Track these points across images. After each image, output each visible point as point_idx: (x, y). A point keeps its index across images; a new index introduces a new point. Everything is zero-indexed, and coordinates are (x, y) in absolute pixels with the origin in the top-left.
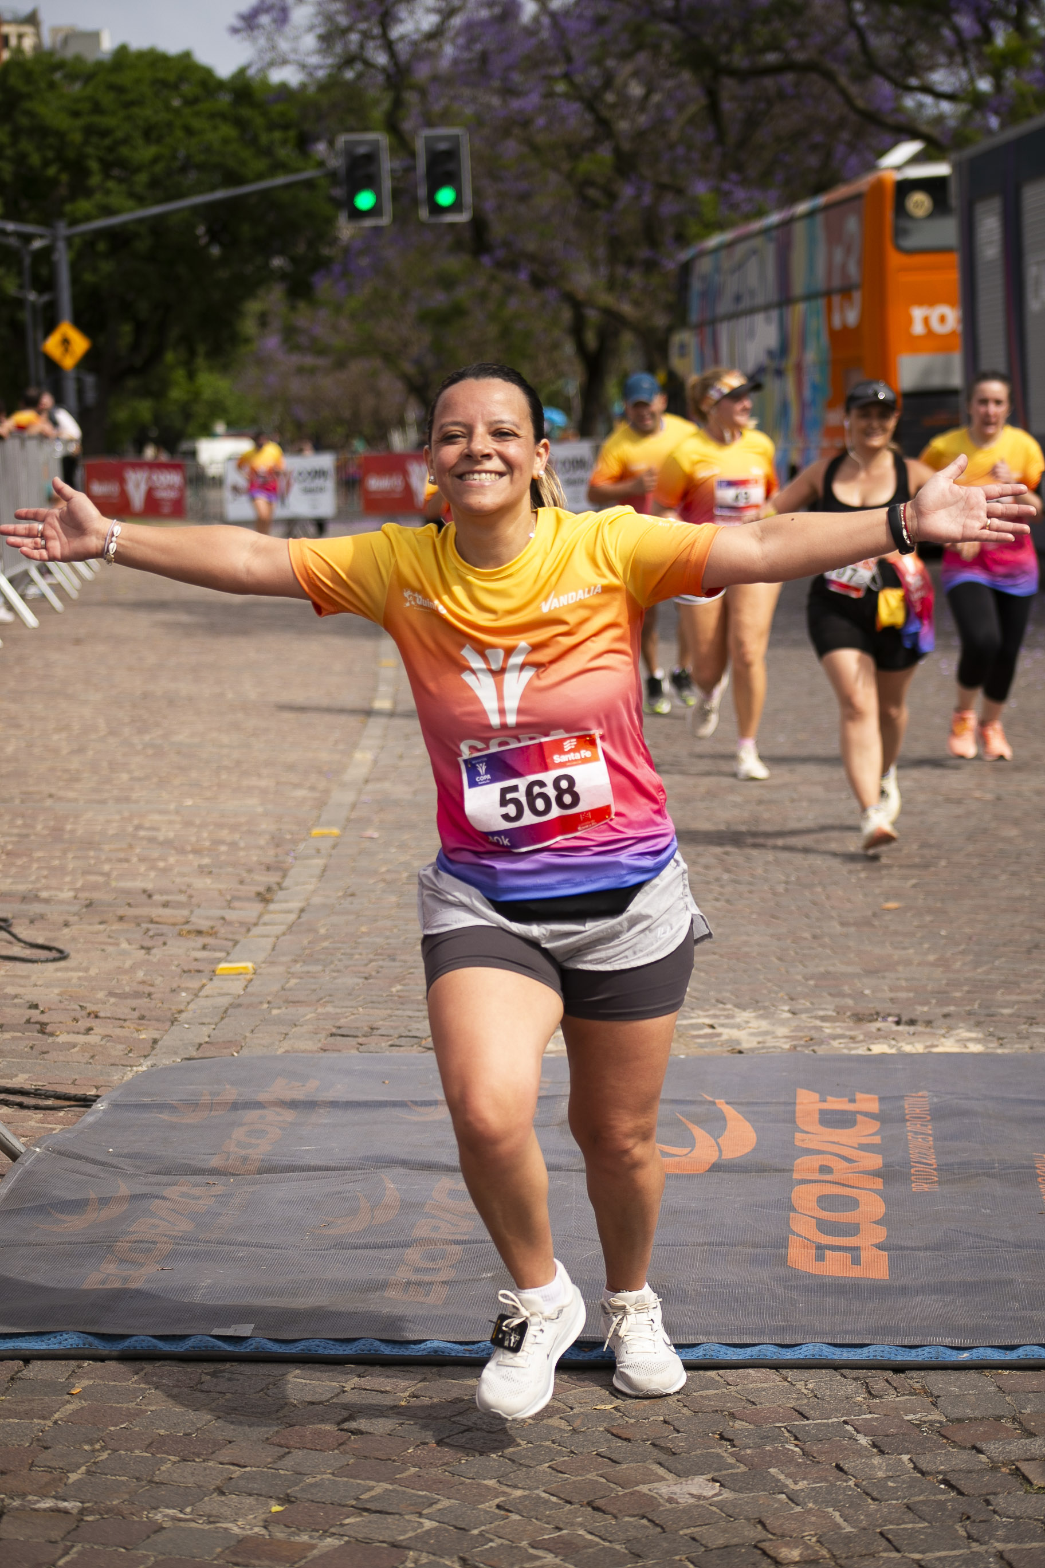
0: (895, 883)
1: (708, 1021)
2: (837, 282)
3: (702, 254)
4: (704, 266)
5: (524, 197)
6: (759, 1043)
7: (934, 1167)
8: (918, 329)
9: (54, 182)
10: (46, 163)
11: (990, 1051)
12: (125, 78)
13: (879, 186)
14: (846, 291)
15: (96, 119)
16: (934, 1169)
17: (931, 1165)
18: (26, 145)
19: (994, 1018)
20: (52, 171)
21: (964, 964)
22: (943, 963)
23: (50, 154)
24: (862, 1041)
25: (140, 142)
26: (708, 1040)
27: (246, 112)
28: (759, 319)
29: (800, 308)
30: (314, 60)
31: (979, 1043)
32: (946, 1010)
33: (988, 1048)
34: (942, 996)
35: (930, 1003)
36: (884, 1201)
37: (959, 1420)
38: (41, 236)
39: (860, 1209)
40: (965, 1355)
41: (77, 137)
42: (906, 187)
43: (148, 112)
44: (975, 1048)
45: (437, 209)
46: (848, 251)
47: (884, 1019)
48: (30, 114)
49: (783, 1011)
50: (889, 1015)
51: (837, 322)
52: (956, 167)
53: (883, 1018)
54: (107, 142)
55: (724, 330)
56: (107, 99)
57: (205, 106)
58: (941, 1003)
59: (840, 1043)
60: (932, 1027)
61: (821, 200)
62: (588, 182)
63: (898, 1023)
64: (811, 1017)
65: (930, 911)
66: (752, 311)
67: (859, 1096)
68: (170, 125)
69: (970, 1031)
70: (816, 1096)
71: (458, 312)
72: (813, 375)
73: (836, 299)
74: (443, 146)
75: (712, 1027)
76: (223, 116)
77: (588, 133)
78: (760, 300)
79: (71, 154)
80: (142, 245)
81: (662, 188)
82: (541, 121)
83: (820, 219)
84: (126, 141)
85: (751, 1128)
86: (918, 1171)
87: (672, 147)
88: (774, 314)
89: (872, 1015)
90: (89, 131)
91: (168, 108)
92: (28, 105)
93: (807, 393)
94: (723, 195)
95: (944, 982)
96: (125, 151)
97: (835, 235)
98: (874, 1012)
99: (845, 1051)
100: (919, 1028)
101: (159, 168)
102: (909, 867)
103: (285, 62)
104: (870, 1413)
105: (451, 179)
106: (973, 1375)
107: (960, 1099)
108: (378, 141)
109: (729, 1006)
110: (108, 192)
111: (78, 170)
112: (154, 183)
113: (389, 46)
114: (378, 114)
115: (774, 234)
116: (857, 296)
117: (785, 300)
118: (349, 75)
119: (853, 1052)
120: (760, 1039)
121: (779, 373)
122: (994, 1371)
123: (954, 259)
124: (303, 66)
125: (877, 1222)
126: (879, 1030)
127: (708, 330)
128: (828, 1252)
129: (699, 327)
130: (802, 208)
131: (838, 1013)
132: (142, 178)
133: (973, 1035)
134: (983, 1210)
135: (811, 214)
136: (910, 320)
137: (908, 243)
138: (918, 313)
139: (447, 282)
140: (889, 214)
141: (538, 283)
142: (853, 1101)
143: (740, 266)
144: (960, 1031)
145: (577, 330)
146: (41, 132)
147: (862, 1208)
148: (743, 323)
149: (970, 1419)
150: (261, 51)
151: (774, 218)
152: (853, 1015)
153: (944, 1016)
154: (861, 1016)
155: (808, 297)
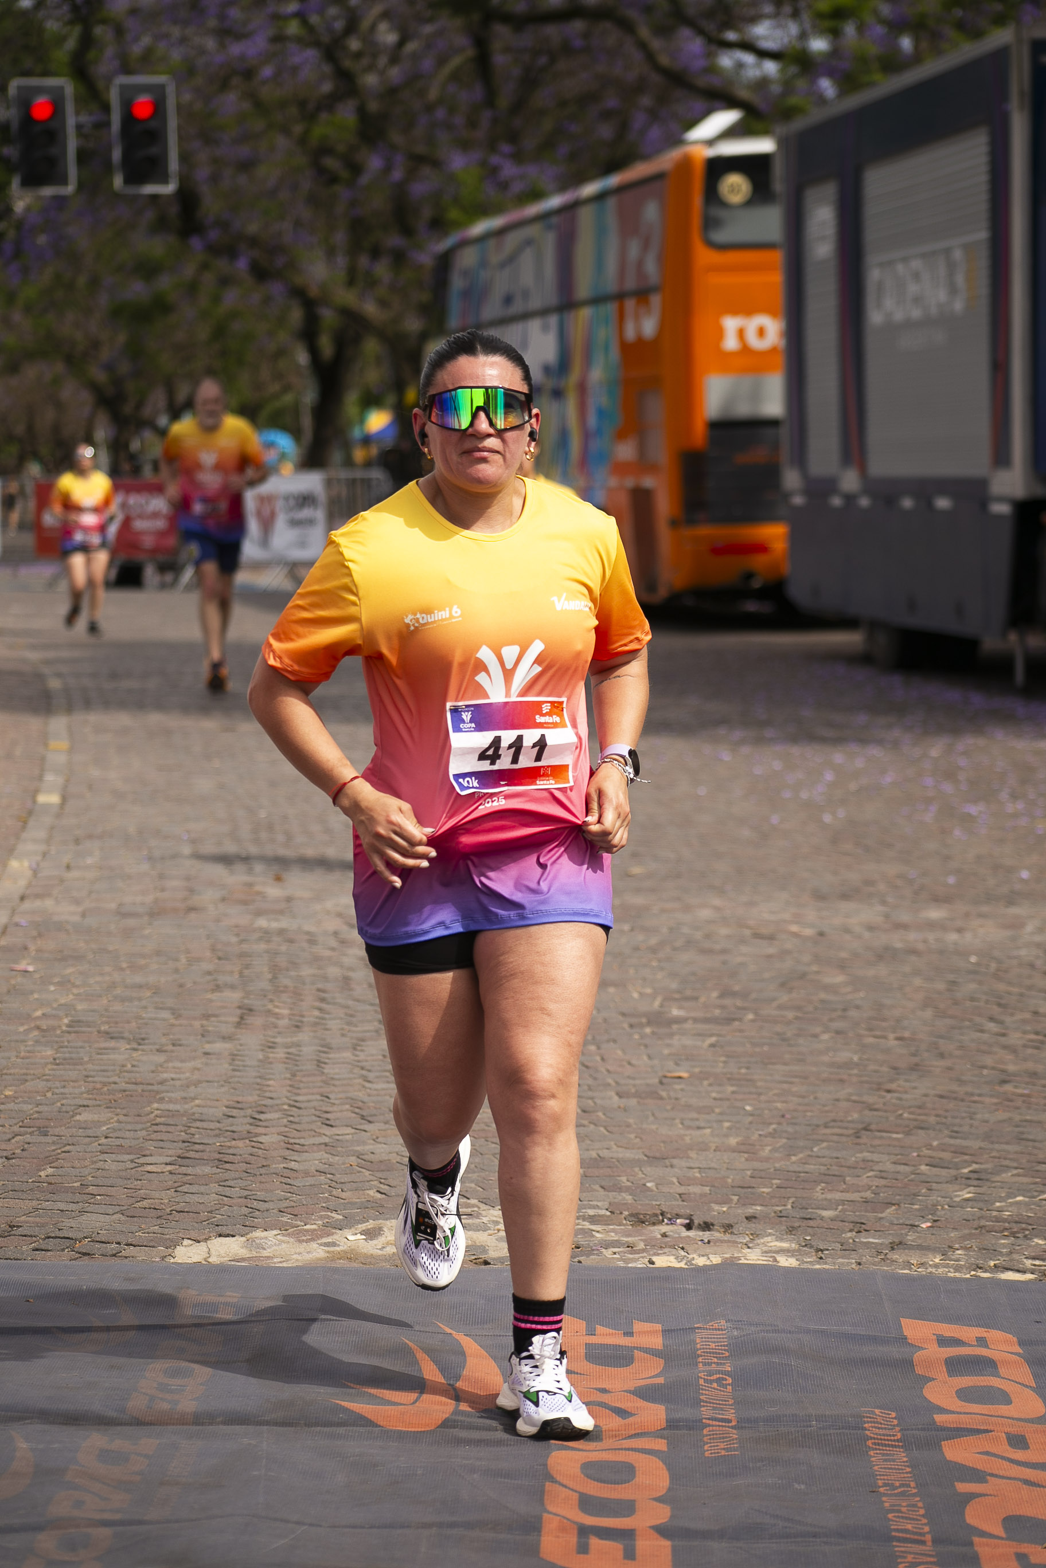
0: (688, 1041)
2: (631, 284)
3: (465, 243)
4: (467, 258)
5: (246, 166)
7: (733, 1424)
8: (731, 343)
11: (805, 1266)
13: (685, 164)
14: (642, 295)
16: (732, 1427)
17: (729, 1421)
19: (811, 1223)
21: (774, 1150)
22: (747, 1149)
24: (643, 1251)
28: (534, 326)
29: (584, 313)
31: (793, 1256)
32: (750, 1210)
33: (804, 1262)
34: (746, 1192)
35: (732, 1200)
36: (669, 1469)
39: (637, 1479)
42: (719, 167)
44: (786, 1262)
45: (134, 176)
46: (646, 246)
47: (672, 1221)
50: (678, 1216)
51: (630, 333)
52: (782, 143)
53: (670, 1219)
58: (744, 1202)
59: (615, 1253)
60: (732, 1233)
61: (613, 180)
62: (324, 150)
63: (689, 1227)
65: (731, 1079)
66: (525, 316)
67: (638, 1326)
69: (781, 1240)
70: (582, 1325)
71: (160, 307)
72: (599, 398)
73: (630, 304)
74: (143, 97)
77: (327, 87)
78: (536, 303)
81: (418, 161)
82: (267, 71)
83: (611, 203)
85: (497, 1370)
86: (713, 1431)
87: (430, 108)
88: (553, 320)
89: (656, 1215)
93: (592, 421)
94: (492, 172)
95: (749, 1173)
97: (630, 225)
98: (659, 1212)
99: (621, 1264)
100: (716, 1235)
102: (706, 1020)
107: (767, 1331)
108: (62, 89)
109: (473, 1201)
114: (62, 54)
115: (554, 220)
116: (656, 300)
117: (566, 305)
119: (630, 1265)
121: (558, 394)
123: (777, 257)
125: (659, 1500)
126: (664, 1235)
128: (594, 1542)
130: (590, 189)
131: (613, 1212)
133: (785, 1245)
134: (796, 1486)
135: (600, 197)
136: (720, 333)
137: (721, 236)
138: (731, 324)
139: (147, 269)
140: (697, 200)
141: (261, 273)
142: (629, 1334)
143: (512, 259)
144: (769, 1239)
145: (309, 334)
147: (640, 1478)
148: (514, 329)
151: (555, 201)
152: (631, 1215)
153: (747, 1218)
154: (642, 1216)
155: (595, 301)
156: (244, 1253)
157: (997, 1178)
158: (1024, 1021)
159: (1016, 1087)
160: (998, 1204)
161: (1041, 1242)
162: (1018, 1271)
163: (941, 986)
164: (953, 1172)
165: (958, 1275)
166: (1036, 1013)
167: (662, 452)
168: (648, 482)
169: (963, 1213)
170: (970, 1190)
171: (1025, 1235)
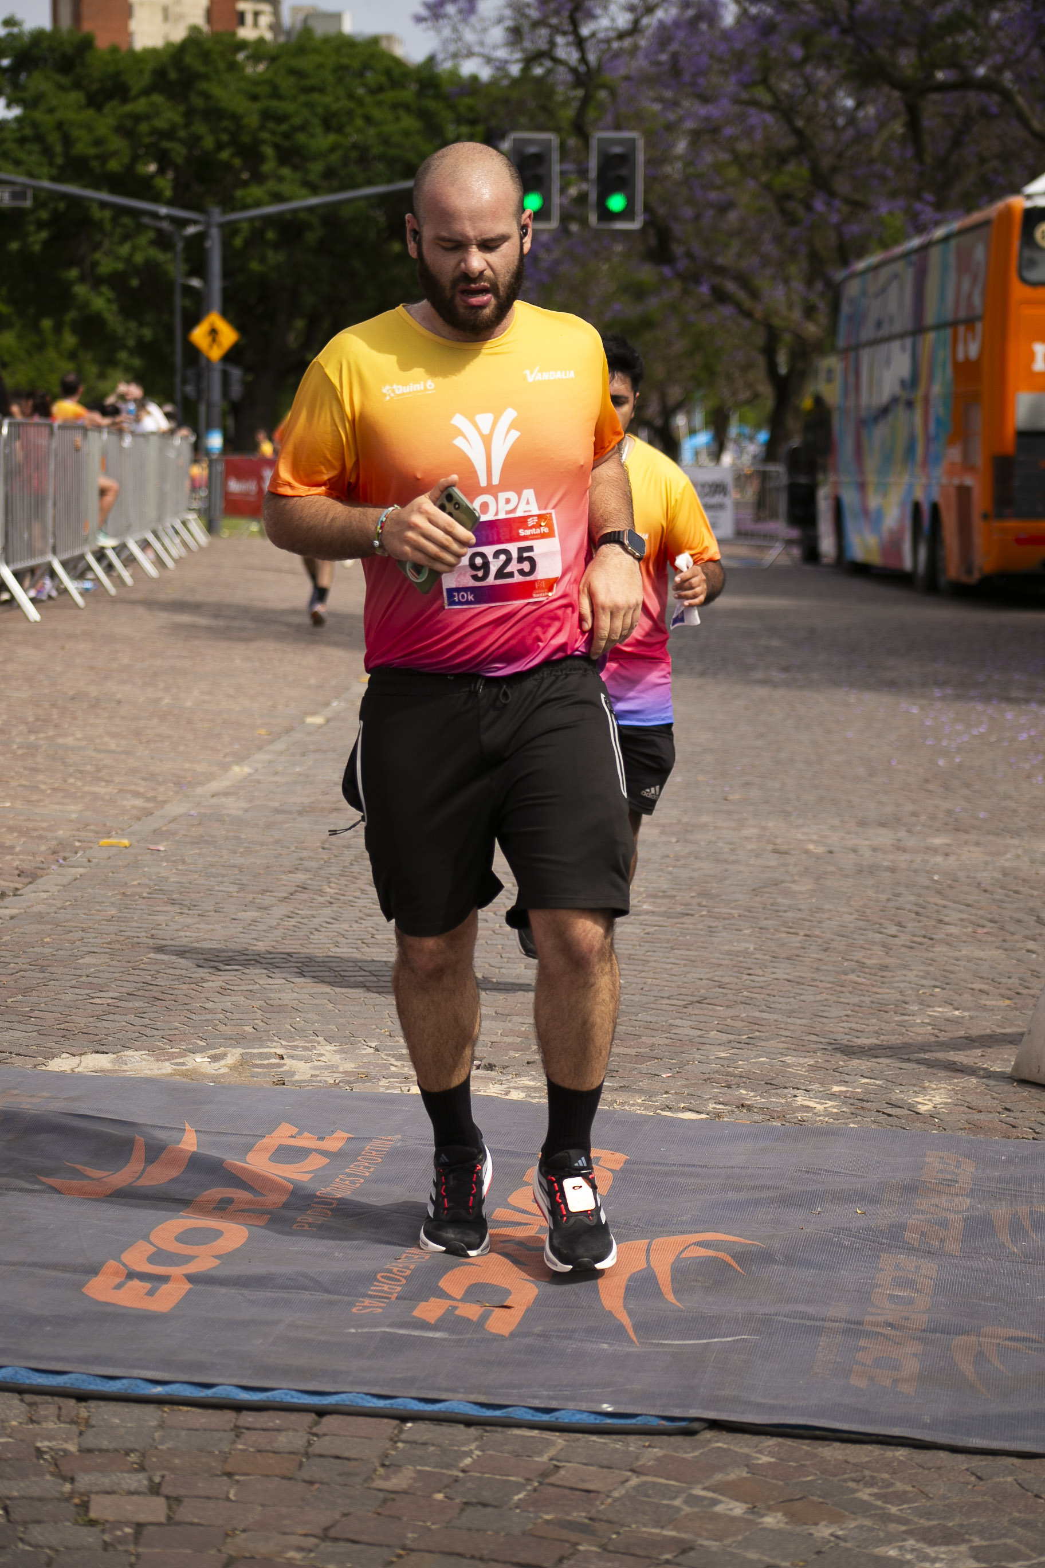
1: (280, 1051)
2: (962, 314)
3: (853, 275)
4: (853, 289)
5: (723, 208)
6: (311, 1076)
8: (1040, 366)
9: (228, 167)
10: (220, 146)
11: (529, 1099)
12: (304, 63)
13: (1008, 211)
14: (970, 322)
15: (274, 104)
18: (200, 128)
20: (225, 155)
23: (225, 138)
25: (319, 130)
26: (265, 1070)
27: (431, 104)
28: (896, 345)
29: (931, 336)
30: (502, 53)
36: (249, 1237)
37: (90, 1451)
38: (195, 222)
39: (216, 1242)
40: (158, 1390)
41: (253, 121)
42: (1036, 214)
43: (327, 99)
45: (606, 215)
46: (974, 281)
48: (207, 96)
51: (961, 356)
54: (284, 127)
55: (865, 355)
56: (286, 84)
57: (390, 96)
61: (956, 226)
62: (786, 195)
64: (389, 1055)
66: (889, 339)
67: (334, 1134)
68: (350, 113)
70: (294, 1130)
71: (647, 323)
72: (938, 410)
73: (961, 329)
74: (617, 150)
75: (282, 1058)
76: (407, 108)
77: (788, 143)
78: (898, 327)
79: (246, 139)
80: (311, 237)
81: (858, 206)
82: (729, 130)
83: (953, 243)
84: (303, 127)
87: (871, 161)
88: (908, 342)
90: (266, 115)
91: (351, 96)
92: (203, 85)
93: (932, 427)
96: (301, 138)
97: (964, 263)
101: (334, 158)
103: (470, 54)
104: (10, 1437)
105: (623, 185)
106: (150, 1409)
108: (550, 140)
110: (281, 179)
111: (251, 155)
112: (329, 174)
113: (580, 43)
114: (568, 113)
115: (914, 258)
116: (979, 326)
117: (918, 330)
118: (538, 71)
120: (317, 1073)
121: (910, 404)
122: (175, 1407)
124: (489, 60)
125: (219, 1256)
127: (852, 355)
128: (132, 1283)
129: (845, 352)
130: (939, 233)
132: (316, 168)
135: (946, 239)
136: (1031, 357)
137: (1033, 275)
138: (1040, 350)
139: (636, 292)
140: (1016, 243)
142: (324, 1138)
143: (883, 290)
145: (769, 353)
146: (214, 114)
147: (218, 1242)
148: (883, 348)
149: (100, 1450)
150: (445, 42)
151: (915, 242)
153: (528, 1063)
155: (938, 327)
156: (109, 1066)
157: (763, 1044)
158: (925, 927)
159: (858, 976)
160: (740, 1062)
161: (744, 1092)
162: (698, 1112)
163: (883, 897)
164: (732, 1037)
165: (644, 1112)
166: (940, 921)
167: (979, 459)
168: (969, 481)
169: (705, 1068)
170: (731, 1051)
171: (738, 1086)
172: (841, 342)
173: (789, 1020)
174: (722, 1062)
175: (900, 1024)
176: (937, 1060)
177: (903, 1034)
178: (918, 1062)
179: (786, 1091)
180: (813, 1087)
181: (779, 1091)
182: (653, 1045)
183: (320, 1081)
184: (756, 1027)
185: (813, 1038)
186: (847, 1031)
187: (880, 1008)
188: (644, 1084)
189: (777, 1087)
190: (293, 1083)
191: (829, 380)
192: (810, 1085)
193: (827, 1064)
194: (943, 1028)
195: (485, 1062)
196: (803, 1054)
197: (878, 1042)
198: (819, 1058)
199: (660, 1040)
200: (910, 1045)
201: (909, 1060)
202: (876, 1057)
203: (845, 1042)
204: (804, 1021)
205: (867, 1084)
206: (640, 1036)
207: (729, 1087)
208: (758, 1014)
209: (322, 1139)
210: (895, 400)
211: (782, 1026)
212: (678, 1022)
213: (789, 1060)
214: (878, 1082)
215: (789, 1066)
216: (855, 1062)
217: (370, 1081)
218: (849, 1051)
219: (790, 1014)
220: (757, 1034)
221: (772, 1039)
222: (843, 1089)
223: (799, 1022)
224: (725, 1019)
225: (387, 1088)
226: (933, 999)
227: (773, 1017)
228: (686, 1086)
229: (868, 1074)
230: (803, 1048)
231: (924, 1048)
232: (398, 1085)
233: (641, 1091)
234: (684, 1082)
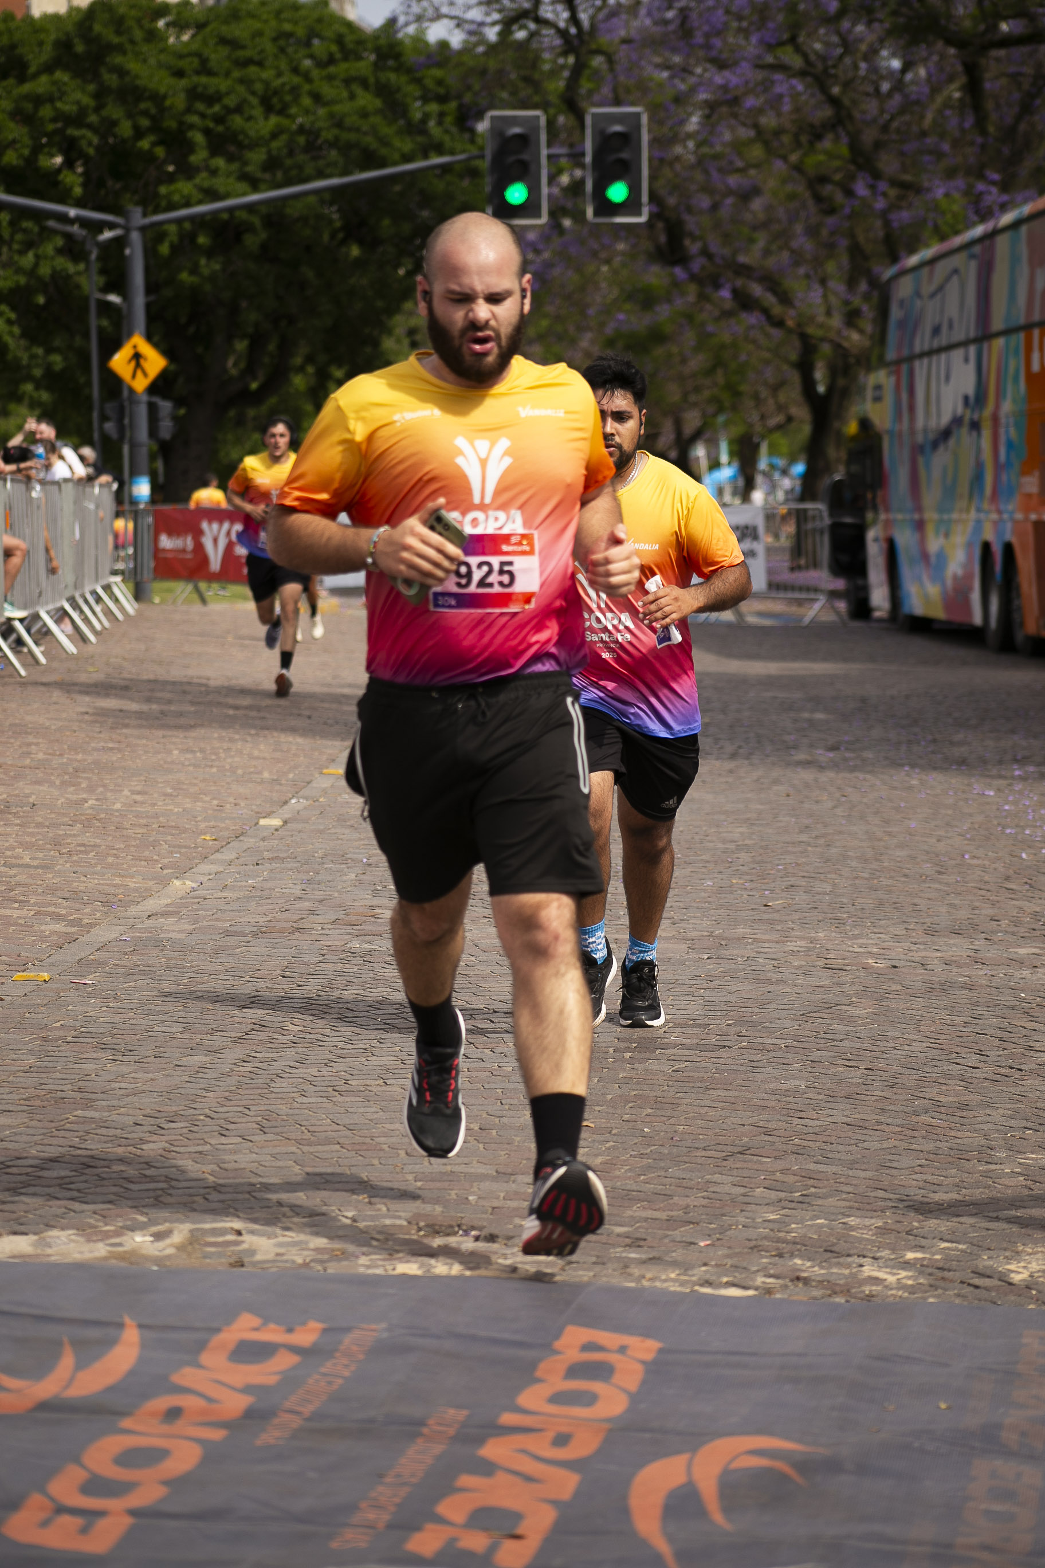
1: (237, 1225)
2: (1037, 315)
3: (904, 272)
6: (278, 1255)
16: (300, 1420)
26: (220, 1249)
28: (958, 354)
29: (999, 342)
36: (202, 1458)
38: (112, 226)
39: (161, 1465)
45: (607, 207)
47: (466, 1233)
49: (347, 1217)
50: (473, 1228)
51: (1036, 365)
53: (465, 1231)
55: (920, 368)
59: (367, 1260)
61: (1027, 208)
63: (477, 1239)
66: (949, 348)
67: (305, 1324)
70: (258, 1321)
72: (1010, 431)
73: (1037, 335)
74: (617, 128)
75: (239, 1233)
78: (959, 336)
81: (905, 189)
82: (752, 101)
83: (1023, 230)
85: (134, 1358)
88: (972, 349)
89: (451, 1226)
93: (1003, 453)
97: (1037, 255)
103: (438, 16)
105: (624, 170)
108: (536, 118)
111: (178, 143)
114: (556, 87)
115: (977, 249)
117: (984, 336)
118: (519, 35)
121: (975, 426)
124: (460, 23)
125: (165, 1482)
127: (905, 368)
129: (896, 365)
130: (1007, 218)
131: (409, 1223)
135: (1015, 225)
139: (646, 300)
143: (941, 288)
145: (804, 364)
147: (165, 1464)
148: (941, 359)
151: (979, 230)
152: (427, 1226)
154: (437, 1228)
155: (1006, 332)
156: (29, 1250)
157: (820, 1202)
158: (1011, 1056)
159: (934, 1118)
160: (793, 1226)
161: (799, 1262)
162: (744, 1287)
164: (782, 1195)
165: (678, 1290)
166: (1030, 1048)
169: (752, 1233)
170: (781, 1212)
171: (792, 1255)
172: (891, 355)
173: (851, 1173)
174: (771, 1225)
175: (986, 1174)
176: (1031, 1218)
177: (989, 1187)
178: (1009, 1220)
179: (850, 1259)
180: (883, 1254)
181: (841, 1260)
182: (688, 1206)
183: (286, 1261)
184: (811, 1182)
185: (881, 1194)
186: (921, 1184)
187: (961, 1155)
188: (678, 1254)
189: (839, 1254)
190: (254, 1264)
191: (877, 399)
192: (878, 1251)
193: (899, 1225)
194: (1037, 1178)
195: (485, 1233)
196: (869, 1214)
197: (959, 1197)
198: (888, 1217)
199: (696, 1200)
200: (999, 1200)
201: (997, 1219)
202: (958, 1216)
203: (919, 1198)
204: (868, 1174)
205: (948, 1248)
206: (671, 1196)
207: (780, 1255)
208: (812, 1166)
209: (290, 1330)
210: (957, 421)
211: (842, 1180)
212: (717, 1177)
213: (852, 1221)
214: (961, 1246)
215: (852, 1228)
216: (933, 1223)
217: (347, 1259)
218: (925, 1209)
219: (852, 1165)
220: (813, 1190)
221: (831, 1196)
222: (919, 1255)
223: (862, 1174)
224: (773, 1173)
225: (368, 1267)
226: (1025, 1143)
227: (830, 1169)
228: (728, 1256)
229: (949, 1237)
230: (868, 1207)
231: (1015, 1203)
232: (380, 1263)
233: (675, 1264)
234: (726, 1251)
